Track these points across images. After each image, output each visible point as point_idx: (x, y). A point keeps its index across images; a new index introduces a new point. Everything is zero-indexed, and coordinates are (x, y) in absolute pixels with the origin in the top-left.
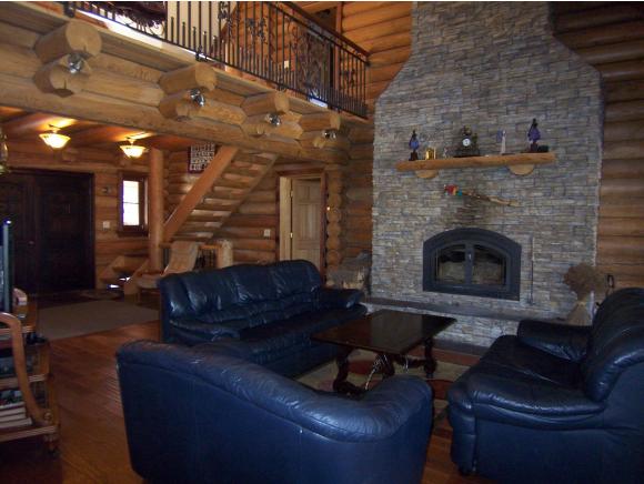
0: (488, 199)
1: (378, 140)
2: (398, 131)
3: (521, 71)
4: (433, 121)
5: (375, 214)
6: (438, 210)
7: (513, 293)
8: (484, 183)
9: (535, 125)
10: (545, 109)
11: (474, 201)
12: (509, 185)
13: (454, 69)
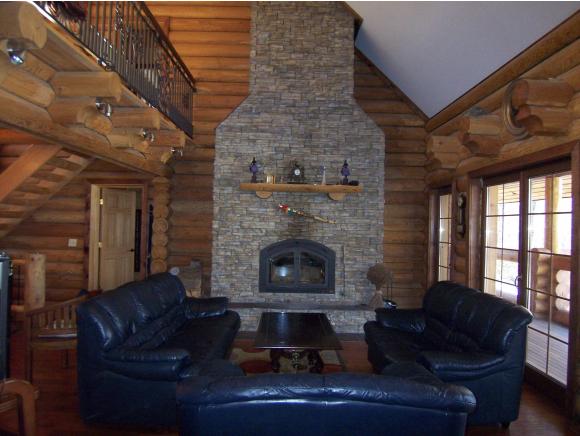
0: (313, 218)
1: (218, 161)
2: (238, 156)
3: (335, 124)
4: (268, 152)
5: (215, 226)
6: (273, 224)
7: (330, 289)
8: (309, 204)
9: (346, 165)
10: (352, 154)
11: (300, 220)
12: (327, 207)
13: (285, 113)
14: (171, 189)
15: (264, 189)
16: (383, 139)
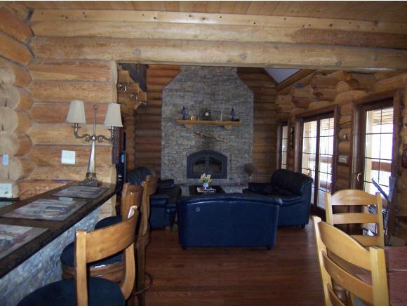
0: (215, 138)
1: (164, 108)
2: (174, 105)
3: (227, 88)
4: (191, 103)
5: (163, 143)
6: (194, 142)
7: (224, 176)
8: (213, 131)
9: (233, 110)
10: (236, 104)
11: (209, 140)
12: (223, 133)
13: (200, 81)
14: (136, 123)
15: (189, 124)
16: (252, 96)
